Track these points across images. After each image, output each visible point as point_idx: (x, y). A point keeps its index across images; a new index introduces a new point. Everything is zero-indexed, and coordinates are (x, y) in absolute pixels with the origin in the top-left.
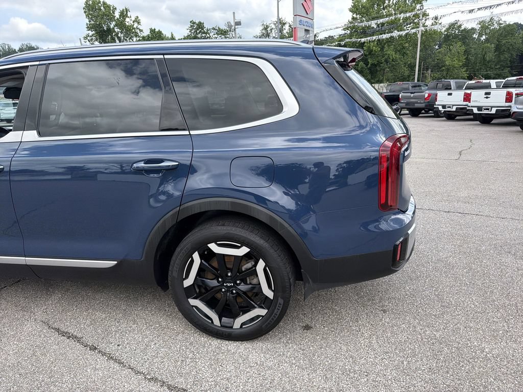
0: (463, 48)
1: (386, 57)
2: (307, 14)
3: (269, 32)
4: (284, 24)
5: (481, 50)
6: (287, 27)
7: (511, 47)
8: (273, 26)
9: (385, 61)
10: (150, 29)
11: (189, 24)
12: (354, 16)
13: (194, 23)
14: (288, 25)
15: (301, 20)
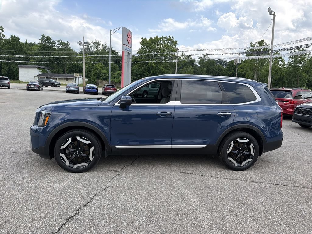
0: (193, 69)
1: (160, 70)
2: (129, 44)
3: (90, 47)
4: (99, 44)
5: (201, 71)
6: (101, 46)
7: (213, 71)
8: (92, 45)
9: (159, 72)
10: (11, 36)
11: (41, 37)
12: (142, 47)
13: (44, 36)
14: (102, 45)
15: (126, 48)
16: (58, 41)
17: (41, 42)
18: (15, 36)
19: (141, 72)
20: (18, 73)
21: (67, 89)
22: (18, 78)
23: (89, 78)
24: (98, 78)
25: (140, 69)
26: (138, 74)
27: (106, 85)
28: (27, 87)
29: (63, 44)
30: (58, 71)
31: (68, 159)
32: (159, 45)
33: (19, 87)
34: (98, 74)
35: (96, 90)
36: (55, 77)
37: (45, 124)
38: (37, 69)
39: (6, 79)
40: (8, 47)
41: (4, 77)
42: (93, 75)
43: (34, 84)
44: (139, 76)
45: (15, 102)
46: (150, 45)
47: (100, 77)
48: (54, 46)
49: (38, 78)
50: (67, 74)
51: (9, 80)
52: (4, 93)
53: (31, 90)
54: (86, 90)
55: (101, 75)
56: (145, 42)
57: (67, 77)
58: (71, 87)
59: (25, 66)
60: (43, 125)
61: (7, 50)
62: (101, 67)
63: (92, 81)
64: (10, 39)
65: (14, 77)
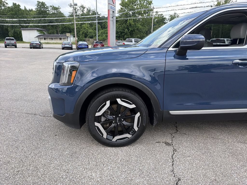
1: (137, 27)
2: (114, 4)
3: (77, 11)
4: (84, 8)
8: (79, 8)
9: (137, 29)
10: (13, 3)
11: (37, 3)
12: (122, 7)
13: (40, 2)
14: (86, 9)
15: (111, 7)
16: (51, 6)
17: (37, 7)
18: (16, 4)
19: (122, 30)
20: (22, 35)
21: (63, 46)
22: (22, 39)
23: (78, 37)
24: (86, 37)
25: (120, 28)
26: (118, 31)
27: (95, 41)
28: (30, 46)
29: (55, 8)
30: (53, 32)
31: (105, 129)
32: (136, 5)
33: (24, 46)
34: (86, 33)
35: (87, 47)
36: (51, 37)
37: (72, 82)
38: (36, 31)
39: (13, 39)
40: (11, 13)
41: (11, 38)
42: (81, 34)
43: (36, 42)
44: (119, 34)
45: (22, 58)
46: (128, 6)
47: (87, 35)
48: (48, 11)
49: (37, 38)
50: (60, 34)
51: (15, 40)
52: (12, 51)
53: (34, 48)
54: (78, 46)
55: (88, 34)
56: (124, 3)
57: (60, 37)
58: (66, 44)
59: (26, 29)
60: (69, 83)
61: (11, 15)
62: (87, 27)
63: (81, 40)
64: (12, 6)
65: (19, 38)
